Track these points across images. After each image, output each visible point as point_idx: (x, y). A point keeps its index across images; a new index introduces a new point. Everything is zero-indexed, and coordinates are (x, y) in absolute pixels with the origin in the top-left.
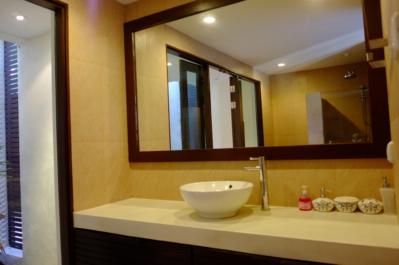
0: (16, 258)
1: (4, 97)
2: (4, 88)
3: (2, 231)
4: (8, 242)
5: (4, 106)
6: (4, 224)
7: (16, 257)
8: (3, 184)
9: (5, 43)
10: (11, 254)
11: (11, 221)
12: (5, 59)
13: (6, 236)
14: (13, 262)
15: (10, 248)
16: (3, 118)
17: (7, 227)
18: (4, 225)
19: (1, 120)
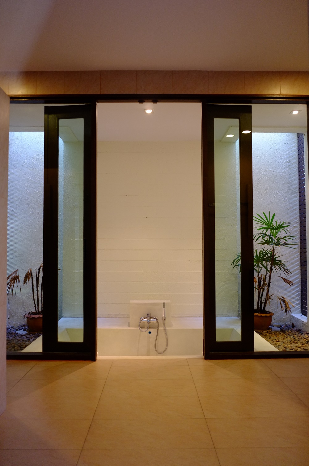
0: (303, 323)
1: (298, 182)
2: (298, 174)
3: (296, 299)
4: (300, 310)
5: (298, 189)
6: (298, 293)
7: (303, 321)
8: (297, 259)
9: (298, 134)
10: (300, 319)
11: (304, 292)
12: (298, 148)
13: (299, 304)
14: (301, 325)
15: (302, 315)
16: (297, 200)
17: (300, 296)
18: (297, 295)
19: (296, 202)
